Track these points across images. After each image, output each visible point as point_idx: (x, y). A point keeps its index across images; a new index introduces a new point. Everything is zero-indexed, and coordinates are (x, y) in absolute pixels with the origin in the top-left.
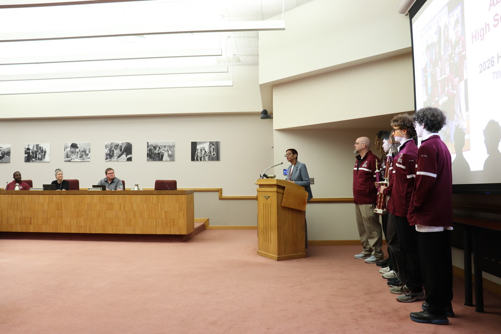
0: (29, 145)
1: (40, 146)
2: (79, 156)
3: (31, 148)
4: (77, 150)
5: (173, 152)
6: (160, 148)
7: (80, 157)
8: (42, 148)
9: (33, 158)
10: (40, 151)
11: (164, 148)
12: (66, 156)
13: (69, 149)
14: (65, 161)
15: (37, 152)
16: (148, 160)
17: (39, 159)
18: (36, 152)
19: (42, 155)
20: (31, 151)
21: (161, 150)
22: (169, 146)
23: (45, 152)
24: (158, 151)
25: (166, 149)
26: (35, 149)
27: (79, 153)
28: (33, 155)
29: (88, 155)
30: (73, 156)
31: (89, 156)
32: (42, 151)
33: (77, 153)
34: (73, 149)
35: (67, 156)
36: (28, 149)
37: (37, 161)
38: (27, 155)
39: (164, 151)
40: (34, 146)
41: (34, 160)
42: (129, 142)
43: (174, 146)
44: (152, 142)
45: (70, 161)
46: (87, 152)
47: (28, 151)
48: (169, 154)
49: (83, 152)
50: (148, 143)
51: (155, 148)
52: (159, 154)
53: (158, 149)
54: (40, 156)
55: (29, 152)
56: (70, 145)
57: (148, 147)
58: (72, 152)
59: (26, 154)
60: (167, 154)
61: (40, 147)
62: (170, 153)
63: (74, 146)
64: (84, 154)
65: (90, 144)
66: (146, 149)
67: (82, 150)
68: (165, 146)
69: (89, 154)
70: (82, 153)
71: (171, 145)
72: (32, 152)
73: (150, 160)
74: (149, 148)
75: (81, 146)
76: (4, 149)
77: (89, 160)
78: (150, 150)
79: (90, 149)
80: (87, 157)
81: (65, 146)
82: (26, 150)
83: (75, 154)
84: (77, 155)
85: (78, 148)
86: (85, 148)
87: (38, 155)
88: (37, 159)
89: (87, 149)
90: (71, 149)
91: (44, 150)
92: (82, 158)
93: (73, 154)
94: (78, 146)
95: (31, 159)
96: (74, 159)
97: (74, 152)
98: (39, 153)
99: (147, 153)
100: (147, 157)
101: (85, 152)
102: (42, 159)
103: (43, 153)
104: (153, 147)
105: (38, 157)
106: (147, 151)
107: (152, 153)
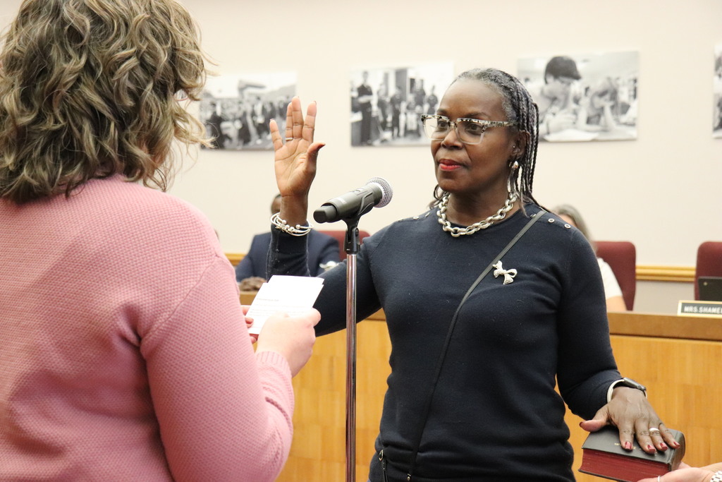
0: (366, 74)
1: (411, 74)
2: (583, 116)
3: (375, 84)
4: (576, 87)
7: (589, 121)
8: (418, 86)
9: (384, 126)
10: (410, 97)
13: (536, 85)
15: (399, 102)
17: (408, 132)
18: (395, 101)
19: (419, 115)
20: (374, 100)
23: (434, 101)
26: (393, 91)
27: (585, 101)
28: (385, 116)
29: (625, 108)
30: (555, 118)
31: (632, 113)
32: (420, 97)
33: (577, 101)
34: (555, 85)
36: (364, 90)
37: (402, 141)
38: (358, 117)
40: (386, 77)
41: (387, 135)
46: (624, 96)
47: (363, 99)
49: (602, 94)
54: (412, 118)
55: (368, 105)
56: (541, 65)
58: (553, 99)
59: (355, 109)
61: (412, 81)
63: (561, 69)
64: (608, 106)
65: (635, 56)
67: (598, 85)
69: (634, 105)
70: (600, 102)
72: (381, 104)
75: (592, 73)
76: (272, 93)
77: (632, 132)
79: (635, 81)
80: (624, 119)
81: (518, 72)
82: (355, 94)
83: (564, 107)
84: (575, 113)
85: (577, 78)
86: (614, 76)
87: (402, 118)
88: (402, 132)
89: (620, 82)
90: (546, 82)
91: (428, 93)
92: (598, 123)
93: (555, 109)
94: (580, 67)
95: (378, 133)
96: (559, 129)
97: (561, 97)
98: (408, 108)
101: (614, 96)
102: (422, 132)
103: (427, 107)
105: (406, 125)
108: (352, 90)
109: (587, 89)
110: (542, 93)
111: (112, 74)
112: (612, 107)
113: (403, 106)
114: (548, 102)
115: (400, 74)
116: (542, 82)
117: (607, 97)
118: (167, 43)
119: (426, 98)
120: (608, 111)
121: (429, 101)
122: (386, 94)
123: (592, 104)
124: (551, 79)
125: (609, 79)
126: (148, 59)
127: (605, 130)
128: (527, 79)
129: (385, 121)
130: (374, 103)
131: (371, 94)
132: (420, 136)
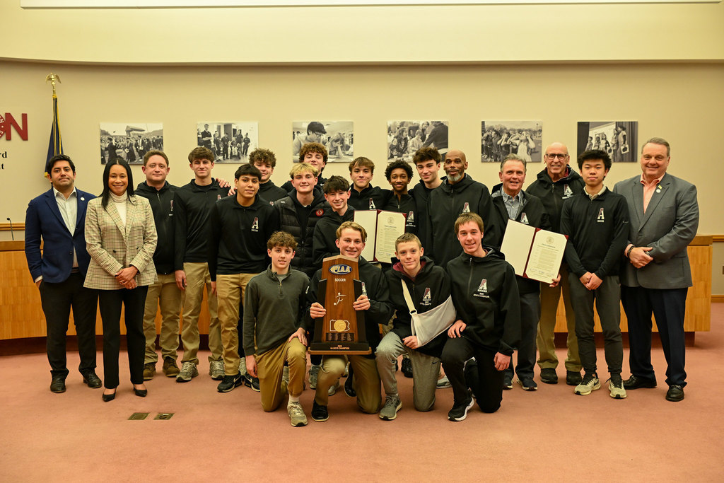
0: (206, 126)
1: (234, 127)
2: (327, 150)
4: (324, 137)
5: (538, 143)
6: (509, 135)
7: (330, 153)
8: (238, 133)
9: (219, 153)
10: (234, 139)
11: (518, 135)
12: (298, 150)
13: (304, 135)
15: (227, 141)
16: (483, 161)
18: (225, 141)
19: (239, 148)
20: (212, 139)
21: (512, 140)
22: (530, 130)
23: (249, 141)
24: (506, 140)
25: (523, 138)
26: (223, 135)
27: (328, 144)
28: (219, 148)
29: (348, 148)
31: (351, 150)
32: (239, 139)
34: (313, 136)
36: (206, 134)
37: (229, 161)
39: (517, 142)
40: (219, 128)
41: (221, 158)
42: (442, 120)
43: (540, 131)
44: (493, 121)
46: (347, 142)
47: (205, 139)
48: (528, 148)
49: (336, 141)
50: (483, 123)
51: (499, 134)
52: (507, 146)
53: (505, 136)
54: (235, 149)
55: (209, 141)
56: (306, 126)
57: (483, 131)
58: (311, 142)
60: (526, 148)
61: (235, 130)
62: (532, 145)
63: (315, 128)
64: (339, 146)
65: (352, 123)
66: (480, 137)
67: (334, 136)
68: (520, 131)
69: (352, 146)
70: (335, 144)
71: (534, 128)
72: (216, 141)
73: (489, 159)
74: (485, 135)
78: (488, 139)
79: (352, 135)
80: (347, 153)
81: (294, 128)
82: (201, 136)
85: (325, 133)
86: (342, 133)
87: (229, 149)
88: (229, 157)
89: (345, 135)
90: (308, 134)
92: (335, 154)
94: (325, 127)
97: (316, 141)
98: (232, 144)
99: (482, 145)
100: (482, 153)
101: (342, 142)
102: (241, 156)
103: (243, 144)
104: (494, 133)
105: (231, 153)
106: (482, 140)
107: (491, 145)
108: (198, 134)
109: (329, 138)
110: (306, 138)
112: (342, 147)
113: (230, 143)
115: (227, 126)
116: (306, 134)
117: (339, 142)
119: (242, 139)
120: (339, 148)
121: (244, 141)
122: (220, 136)
123: (332, 145)
124: (311, 133)
125: (340, 134)
127: (339, 158)
128: (298, 132)
129: (219, 151)
130: (212, 141)
131: (210, 136)
132: (240, 158)
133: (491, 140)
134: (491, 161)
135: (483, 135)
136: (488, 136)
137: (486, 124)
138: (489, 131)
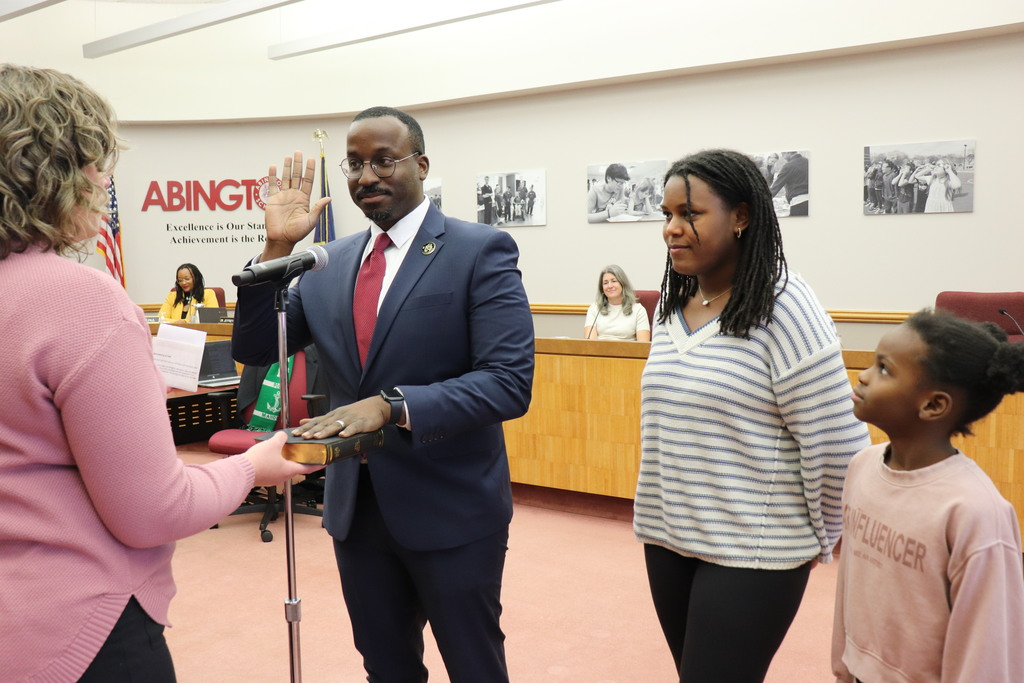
0: (487, 178)
1: (517, 178)
2: (632, 205)
3: (493, 185)
4: (627, 185)
5: (968, 179)
6: (913, 168)
7: (635, 208)
8: (522, 185)
9: (500, 213)
10: (517, 194)
11: (928, 167)
12: (594, 205)
13: (601, 184)
14: (591, 222)
15: (510, 197)
16: (866, 213)
17: (516, 217)
18: (507, 197)
19: (523, 205)
20: (493, 196)
21: (918, 175)
22: (951, 157)
23: (533, 196)
24: (908, 176)
25: (938, 170)
26: (505, 189)
27: (633, 195)
28: (500, 207)
30: (616, 207)
32: (524, 194)
33: (627, 195)
34: (613, 184)
35: (597, 207)
36: (486, 189)
37: (511, 224)
38: (483, 207)
39: (928, 179)
40: (501, 179)
41: (502, 219)
42: (799, 150)
43: (972, 157)
44: (886, 145)
45: (604, 221)
47: (485, 196)
48: (948, 189)
49: (644, 190)
50: (867, 150)
51: (894, 167)
52: (909, 187)
53: (905, 170)
54: (518, 207)
55: (489, 199)
56: (603, 171)
57: (868, 164)
58: (612, 194)
59: (480, 203)
60: (944, 189)
61: (518, 182)
62: (955, 182)
63: (616, 173)
64: (648, 197)
65: (665, 163)
66: (862, 173)
67: (640, 184)
68: (933, 160)
70: (643, 195)
71: (959, 152)
72: (497, 198)
73: (878, 210)
74: (871, 170)
75: (637, 175)
78: (874, 176)
81: (589, 175)
82: (480, 192)
83: (619, 199)
84: (626, 203)
85: (628, 179)
86: (651, 177)
87: (512, 207)
88: (512, 218)
89: (655, 181)
90: (607, 182)
91: (529, 191)
92: (641, 210)
93: (613, 200)
94: (629, 171)
95: (496, 219)
96: (616, 214)
97: (617, 192)
98: (515, 201)
99: (866, 187)
100: (865, 200)
101: (652, 190)
102: (525, 217)
103: (528, 200)
104: (886, 165)
105: (514, 213)
106: (865, 178)
107: (881, 186)
108: (478, 190)
109: (634, 186)
110: (604, 188)
111: (6, 151)
112: (651, 199)
113: (513, 199)
114: (609, 195)
115: (510, 177)
116: (604, 182)
117: (647, 191)
118: (65, 122)
119: (527, 194)
120: (648, 201)
121: (529, 196)
122: (501, 191)
123: (637, 196)
124: (609, 180)
125: (648, 179)
126: (47, 138)
127: (647, 214)
128: (594, 180)
129: (501, 210)
130: (493, 198)
131: (490, 192)
132: (524, 220)
133: (881, 179)
134: (880, 214)
135: (866, 169)
136: (876, 171)
137: (871, 151)
138: (876, 164)
